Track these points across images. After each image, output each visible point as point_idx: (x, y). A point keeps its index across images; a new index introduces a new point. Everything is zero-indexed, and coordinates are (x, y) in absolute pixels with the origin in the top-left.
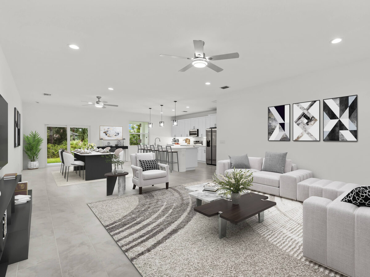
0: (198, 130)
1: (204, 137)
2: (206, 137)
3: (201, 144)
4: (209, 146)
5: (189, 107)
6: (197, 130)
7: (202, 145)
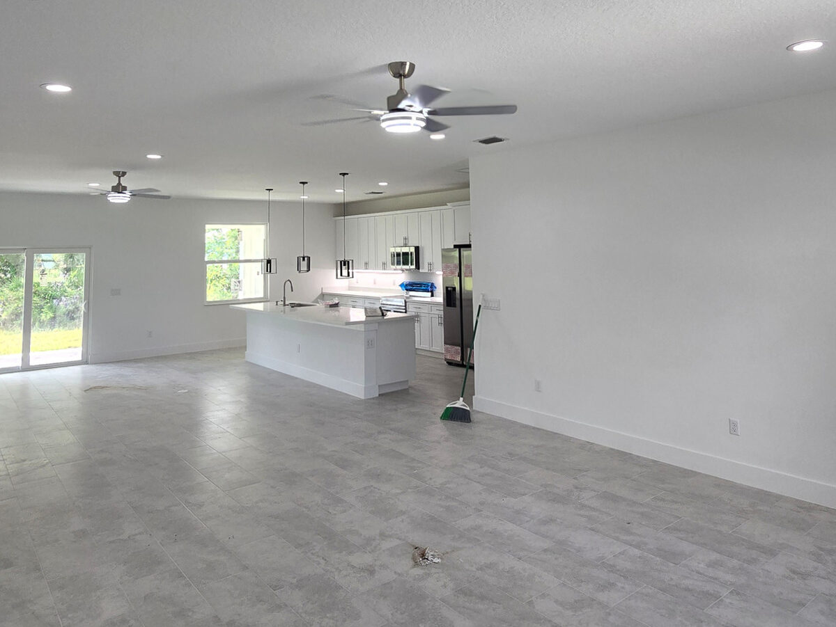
0: (417, 249)
1: (437, 273)
2: (442, 273)
3: (429, 294)
4: (454, 306)
5: (386, 184)
6: (413, 250)
7: (432, 296)
